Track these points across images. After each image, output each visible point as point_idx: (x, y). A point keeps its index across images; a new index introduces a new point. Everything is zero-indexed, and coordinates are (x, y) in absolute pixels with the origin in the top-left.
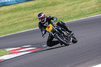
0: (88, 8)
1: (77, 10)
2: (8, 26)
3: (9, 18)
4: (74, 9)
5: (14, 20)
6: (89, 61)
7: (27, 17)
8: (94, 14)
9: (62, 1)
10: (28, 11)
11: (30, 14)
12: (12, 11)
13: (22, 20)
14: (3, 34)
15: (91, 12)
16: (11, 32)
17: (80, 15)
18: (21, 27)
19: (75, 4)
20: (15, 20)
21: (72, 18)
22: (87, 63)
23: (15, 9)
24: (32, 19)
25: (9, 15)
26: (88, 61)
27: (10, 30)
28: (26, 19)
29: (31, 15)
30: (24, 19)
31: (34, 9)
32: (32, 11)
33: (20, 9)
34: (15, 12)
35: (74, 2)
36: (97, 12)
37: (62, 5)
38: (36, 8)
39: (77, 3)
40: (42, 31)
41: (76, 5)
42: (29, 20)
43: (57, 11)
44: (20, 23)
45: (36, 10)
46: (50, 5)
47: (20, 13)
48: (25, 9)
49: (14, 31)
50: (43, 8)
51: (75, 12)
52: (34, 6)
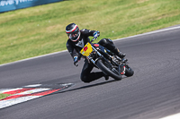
0: (142, 17)
1: (123, 22)
4: (118, 19)
5: (10, 39)
6: (144, 111)
7: (35, 33)
8: (153, 28)
9: (96, 6)
10: (35, 23)
11: (38, 28)
12: (6, 23)
13: (25, 40)
15: (148, 25)
16: (5, 60)
17: (128, 31)
18: (24, 51)
19: (119, 10)
20: (12, 40)
21: (114, 36)
23: (13, 19)
24: (43, 37)
26: (142, 112)
27: (4, 56)
28: (32, 38)
29: (42, 31)
30: (28, 37)
31: (46, 19)
32: (43, 22)
33: (21, 20)
34: (13, 24)
35: (117, 7)
36: (158, 24)
37: (97, 12)
38: (50, 18)
39: (124, 9)
40: (73, 55)
41: (121, 12)
42: (38, 40)
43: (87, 24)
44: (22, 44)
45: (50, 21)
46: (74, 13)
47: (22, 27)
48: (31, 19)
49: (11, 59)
50: (63, 19)
51: (119, 26)
52: (47, 15)
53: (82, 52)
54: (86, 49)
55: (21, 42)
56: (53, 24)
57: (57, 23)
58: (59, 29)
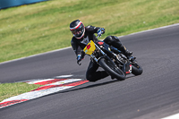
0: (174, 8)
2: (32, 41)
3: (34, 27)
4: (149, 9)
5: (42, 29)
10: (67, 14)
12: (38, 14)
13: (56, 31)
14: (23, 54)
16: (37, 51)
17: (159, 22)
18: (56, 42)
20: (44, 30)
21: (145, 26)
22: (172, 106)
23: (44, 10)
25: (33, 21)
27: (36, 47)
30: (60, 28)
31: (78, 10)
33: (53, 10)
34: (44, 15)
38: (82, 9)
40: (77, 53)
43: (119, 14)
44: (54, 35)
45: (81, 12)
47: (54, 18)
48: (62, 10)
49: (43, 49)
50: (94, 9)
51: (150, 17)
52: (78, 5)
53: (85, 50)
54: (89, 47)
55: (53, 32)
56: (84, 15)
57: (89, 13)
58: (90, 20)
